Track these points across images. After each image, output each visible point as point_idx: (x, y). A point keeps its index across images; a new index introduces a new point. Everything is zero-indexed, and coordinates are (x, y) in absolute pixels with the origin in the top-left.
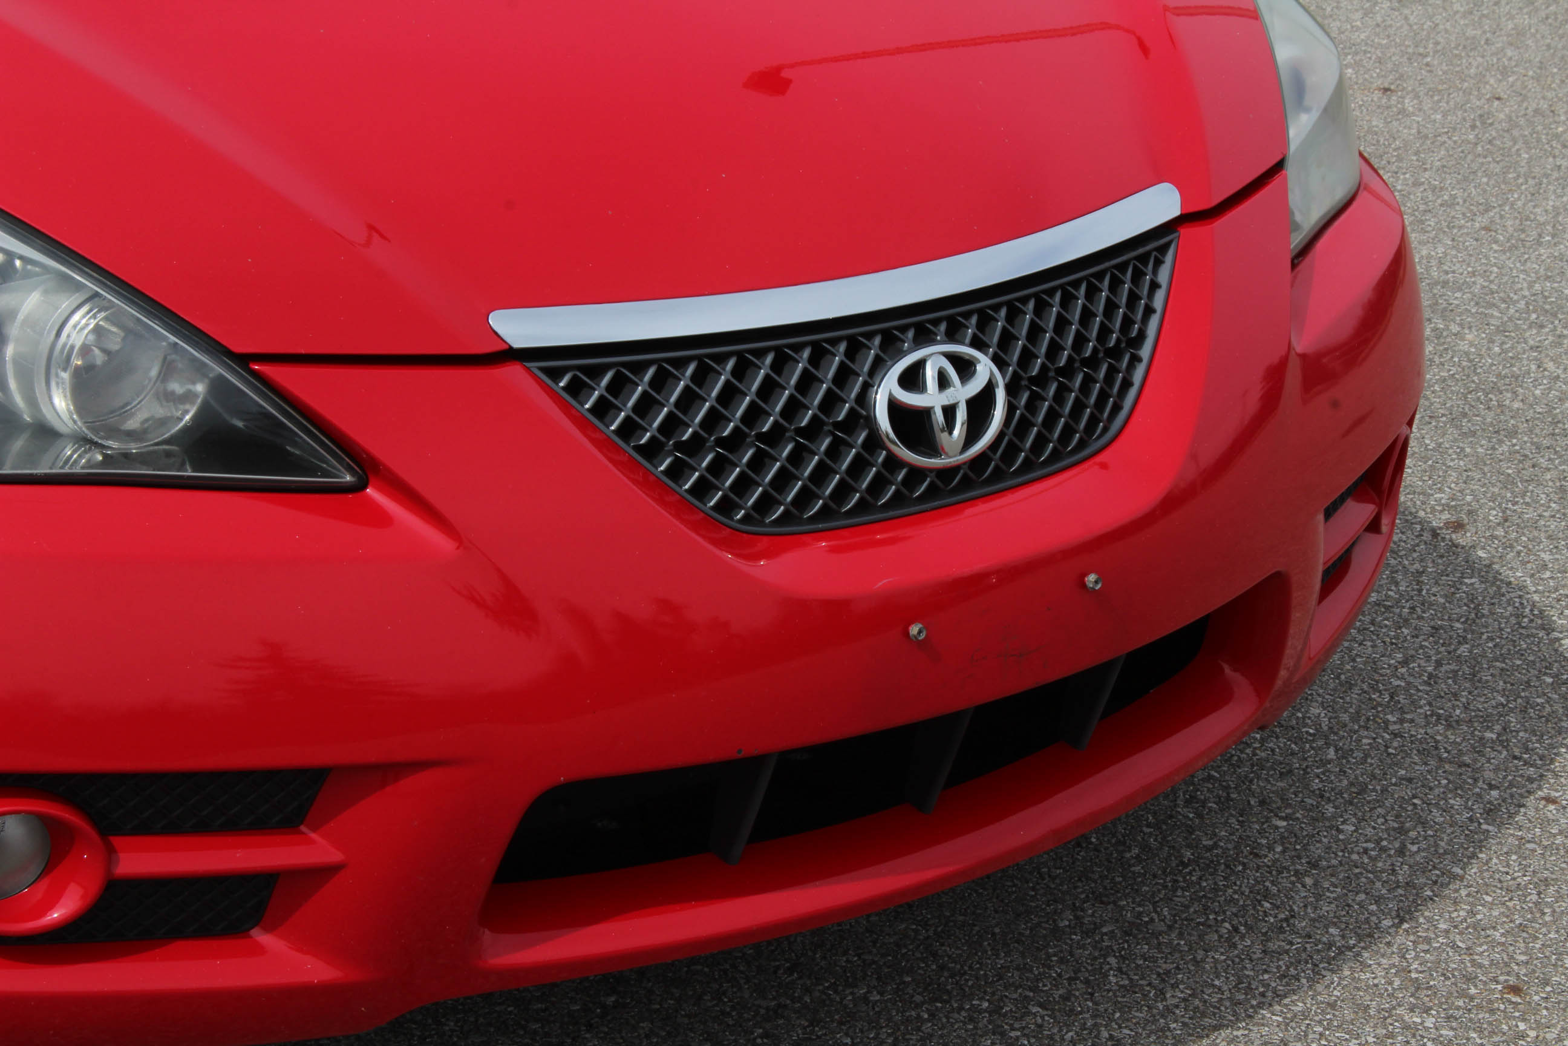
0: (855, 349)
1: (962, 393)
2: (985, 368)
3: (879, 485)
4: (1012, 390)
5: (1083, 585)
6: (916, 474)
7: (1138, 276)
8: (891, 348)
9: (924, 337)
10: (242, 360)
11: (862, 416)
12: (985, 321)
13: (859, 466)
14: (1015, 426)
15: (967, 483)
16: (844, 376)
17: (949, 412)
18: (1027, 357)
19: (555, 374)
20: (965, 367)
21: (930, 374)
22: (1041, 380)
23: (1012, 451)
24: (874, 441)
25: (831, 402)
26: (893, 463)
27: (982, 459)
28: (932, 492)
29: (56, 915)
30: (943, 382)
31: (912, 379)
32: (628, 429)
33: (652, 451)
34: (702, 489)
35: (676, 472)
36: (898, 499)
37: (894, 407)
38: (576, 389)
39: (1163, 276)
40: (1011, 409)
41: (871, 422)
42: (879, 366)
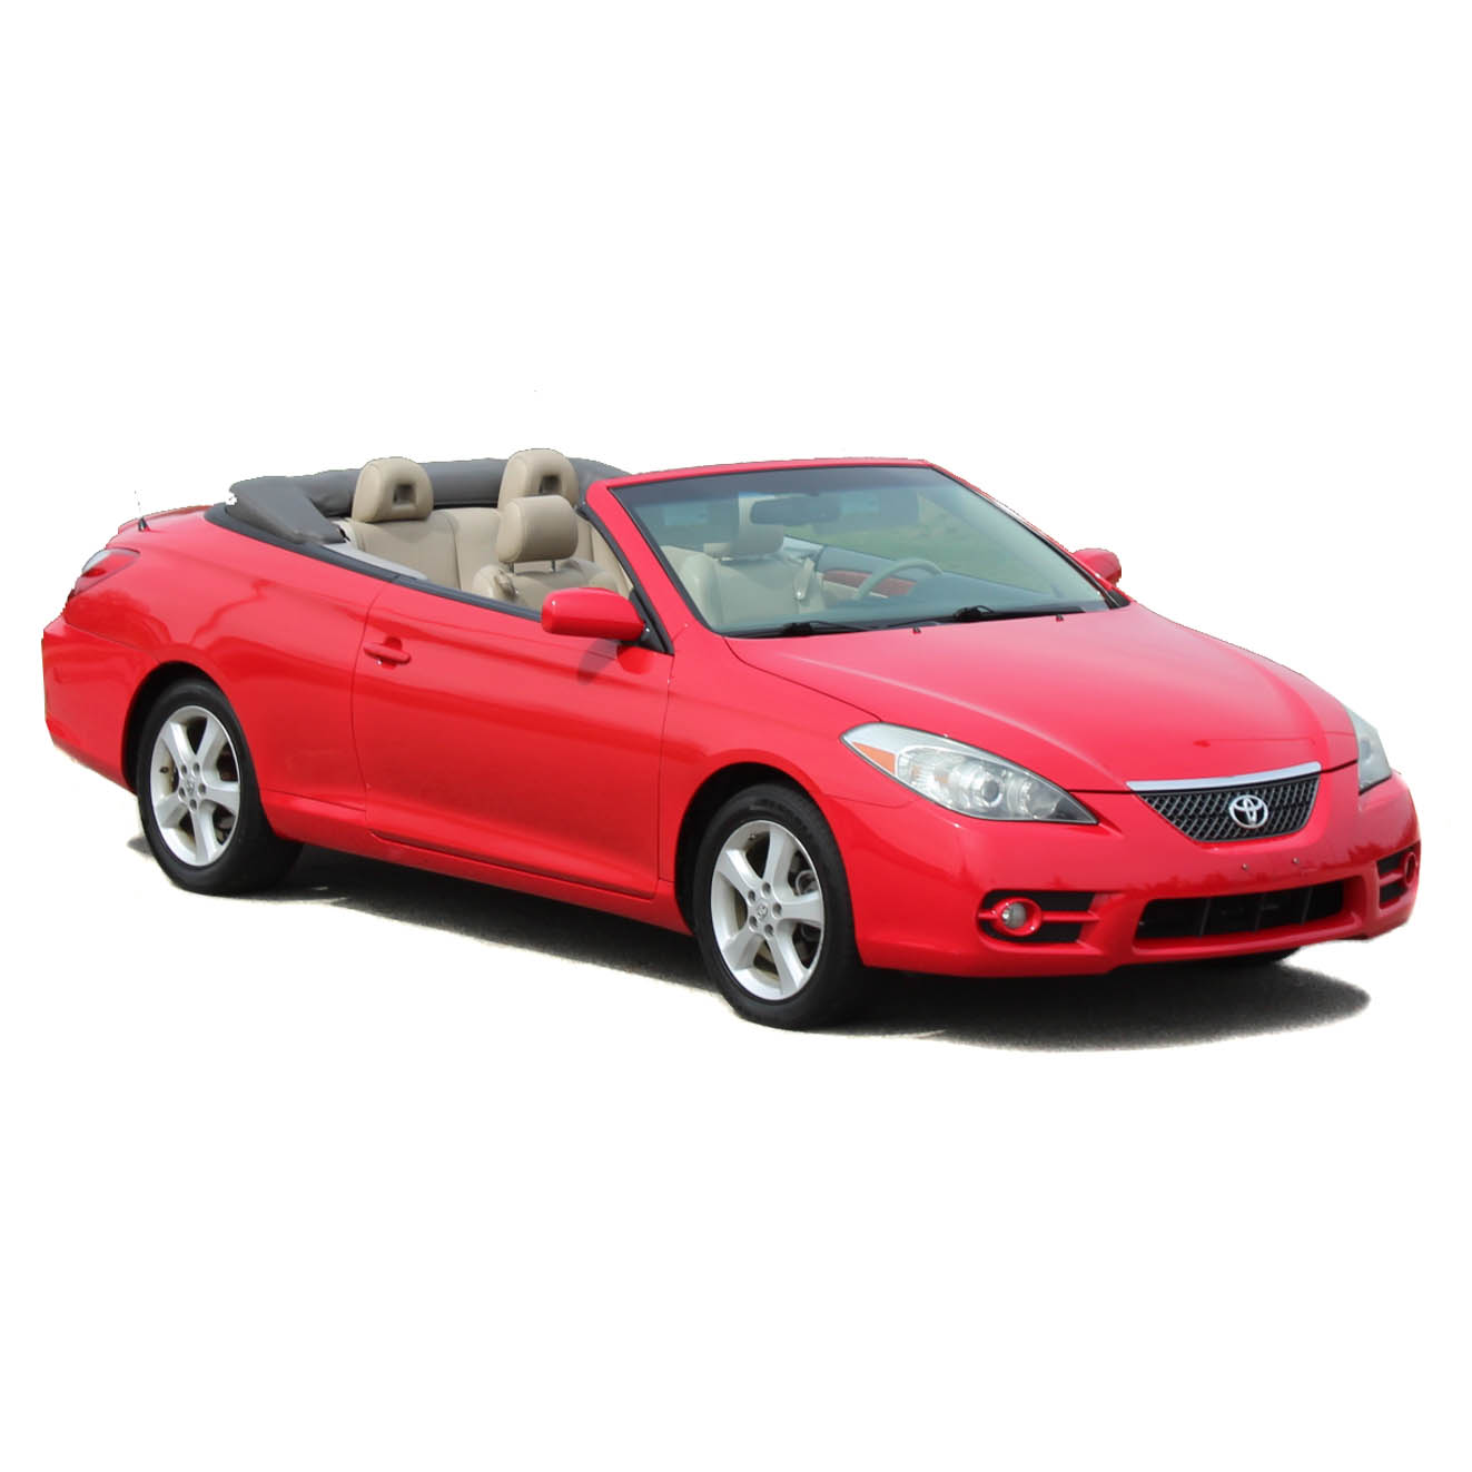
0: (1224, 796)
1: (1254, 809)
2: (1261, 803)
3: (1233, 831)
4: (1270, 810)
5: (1293, 862)
6: (1243, 830)
7: (1307, 786)
8: (1234, 795)
9: (1243, 793)
10: (1068, 791)
11: (1226, 813)
12: (1261, 792)
13: (1227, 826)
14: (1272, 821)
15: (1257, 835)
16: (1221, 802)
17: (1251, 814)
18: (1273, 802)
19: (1145, 797)
20: (1255, 802)
21: (1245, 803)
22: (1279, 808)
23: (1270, 828)
24: (1231, 820)
25: (1218, 809)
26: (1237, 826)
27: (1261, 829)
28: (1248, 836)
29: (1033, 928)
30: (1249, 805)
31: (1240, 803)
32: (1164, 812)
33: (1171, 818)
34: (1185, 829)
35: (1178, 824)
36: (1239, 836)
37: (1236, 812)
38: (1150, 802)
39: (1316, 787)
40: (1269, 816)
41: (1229, 815)
42: (1230, 801)
